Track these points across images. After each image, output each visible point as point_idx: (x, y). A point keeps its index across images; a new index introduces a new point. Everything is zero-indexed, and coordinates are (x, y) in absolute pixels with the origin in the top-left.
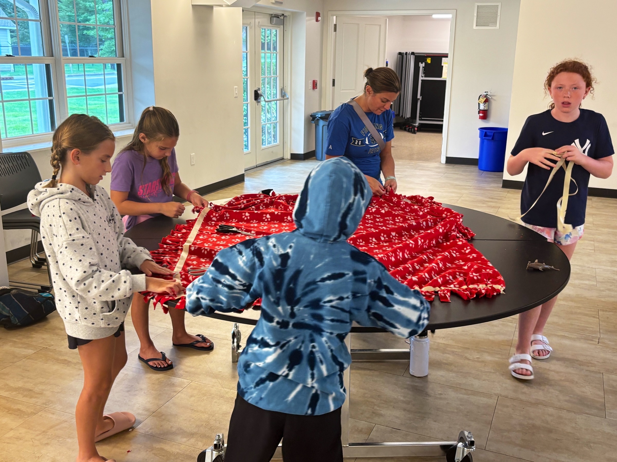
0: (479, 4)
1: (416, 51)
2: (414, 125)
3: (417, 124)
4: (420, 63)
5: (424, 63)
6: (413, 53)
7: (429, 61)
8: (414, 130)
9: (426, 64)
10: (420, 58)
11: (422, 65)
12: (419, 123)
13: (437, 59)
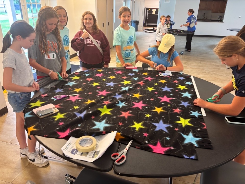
1: (146, 7)
3: (147, 25)
7: (149, 10)
10: (147, 9)
13: (151, 9)
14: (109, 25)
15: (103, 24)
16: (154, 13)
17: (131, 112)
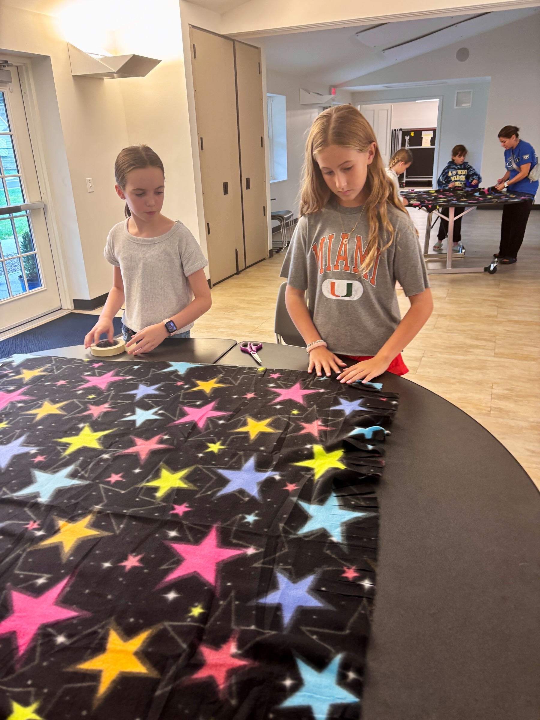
0: (459, 91)
1: (403, 128)
2: (403, 182)
3: (404, 181)
4: (406, 136)
5: (409, 136)
6: (401, 130)
7: (412, 134)
8: (403, 186)
9: (411, 137)
10: (406, 133)
11: (407, 138)
12: (406, 181)
13: (418, 133)
14: (248, 187)
15: (226, 185)
16: (426, 143)
17: (166, 437)
